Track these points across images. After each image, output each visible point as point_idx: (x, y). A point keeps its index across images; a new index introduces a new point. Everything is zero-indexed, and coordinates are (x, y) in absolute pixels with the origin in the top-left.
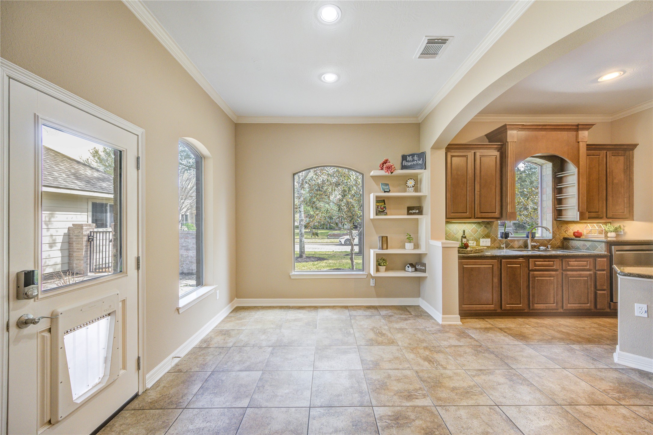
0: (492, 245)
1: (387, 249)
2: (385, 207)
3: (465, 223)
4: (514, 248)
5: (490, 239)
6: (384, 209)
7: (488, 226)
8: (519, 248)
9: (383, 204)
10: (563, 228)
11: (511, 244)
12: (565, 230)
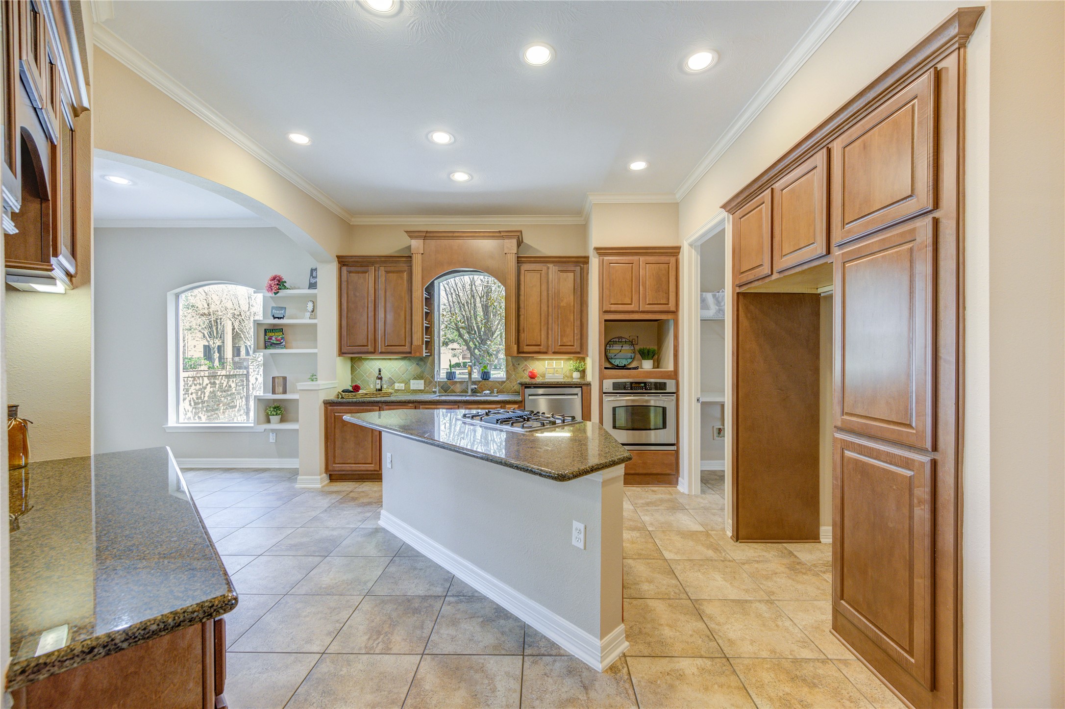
0: (427, 388)
1: (285, 392)
2: (282, 338)
3: (390, 359)
4: (455, 392)
5: (423, 381)
6: (282, 341)
7: (421, 363)
8: (462, 392)
9: (281, 333)
10: (522, 366)
11: (452, 387)
12: (523, 369)
